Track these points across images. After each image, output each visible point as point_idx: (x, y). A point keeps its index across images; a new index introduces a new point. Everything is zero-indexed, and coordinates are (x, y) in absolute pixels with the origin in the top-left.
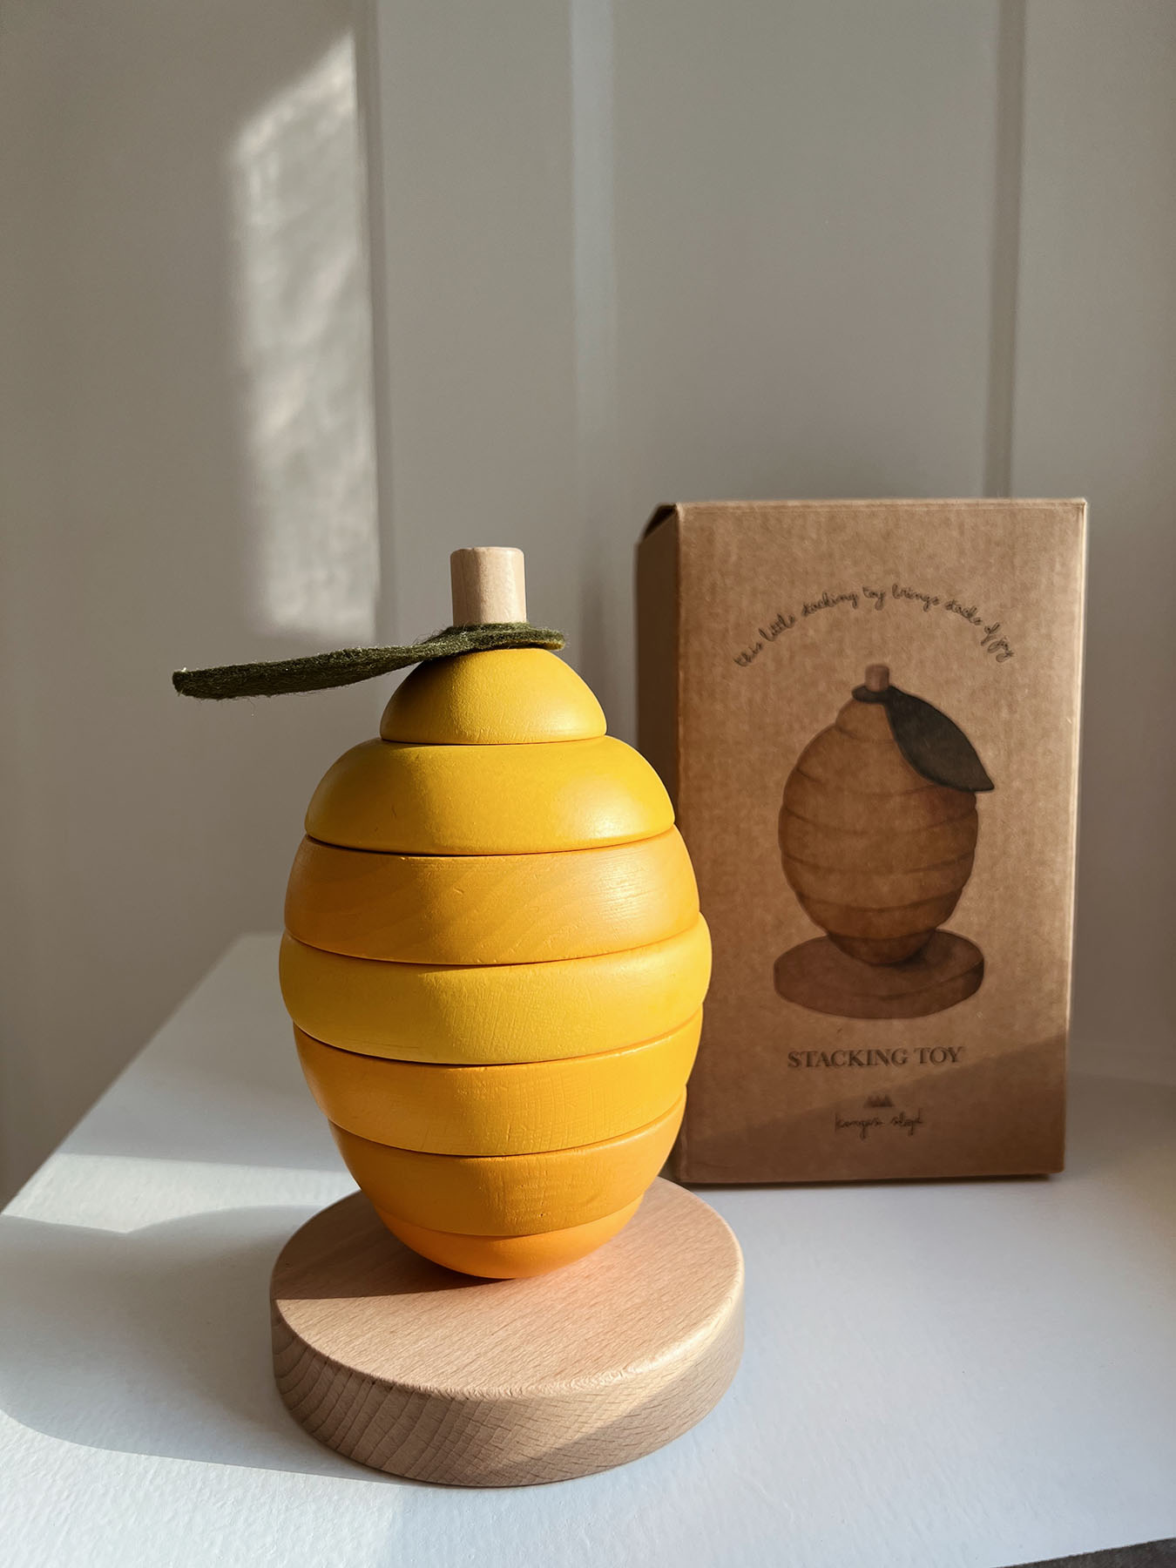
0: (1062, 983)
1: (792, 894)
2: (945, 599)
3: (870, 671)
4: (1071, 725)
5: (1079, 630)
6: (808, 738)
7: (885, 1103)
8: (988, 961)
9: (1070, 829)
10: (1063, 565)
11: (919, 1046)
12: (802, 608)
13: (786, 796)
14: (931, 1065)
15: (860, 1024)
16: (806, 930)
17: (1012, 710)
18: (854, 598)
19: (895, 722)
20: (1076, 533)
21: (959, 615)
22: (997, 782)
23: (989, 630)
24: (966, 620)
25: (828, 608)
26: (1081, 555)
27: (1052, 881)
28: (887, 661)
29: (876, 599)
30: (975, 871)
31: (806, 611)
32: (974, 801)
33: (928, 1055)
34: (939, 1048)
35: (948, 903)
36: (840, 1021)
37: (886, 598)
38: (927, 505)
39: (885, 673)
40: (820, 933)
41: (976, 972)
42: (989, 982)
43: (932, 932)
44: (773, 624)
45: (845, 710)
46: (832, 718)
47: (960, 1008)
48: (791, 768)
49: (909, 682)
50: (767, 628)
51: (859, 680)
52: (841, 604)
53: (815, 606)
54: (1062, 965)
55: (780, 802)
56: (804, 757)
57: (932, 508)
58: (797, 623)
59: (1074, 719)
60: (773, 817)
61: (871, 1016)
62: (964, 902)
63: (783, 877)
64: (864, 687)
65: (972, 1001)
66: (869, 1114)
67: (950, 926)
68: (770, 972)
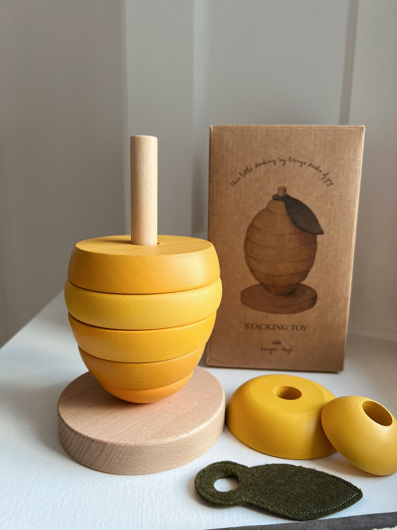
0: (346, 305)
1: (248, 269)
2: (308, 163)
3: (279, 189)
4: (354, 211)
5: (359, 175)
6: (256, 213)
7: (279, 343)
8: (319, 296)
9: (352, 249)
10: (354, 151)
11: (292, 324)
12: (255, 165)
13: (247, 234)
14: (295, 331)
15: (271, 315)
16: (253, 281)
17: (332, 205)
18: (274, 162)
19: (287, 208)
20: (360, 138)
21: (313, 169)
22: (325, 231)
23: (325, 175)
24: (316, 171)
25: (265, 165)
26: (362, 147)
27: (344, 268)
28: (286, 185)
29: (283, 162)
30: (315, 263)
31: (256, 166)
32: (316, 238)
33: (295, 327)
34: (299, 325)
35: (305, 274)
36: (264, 314)
37: (286, 162)
38: (303, 127)
39: (285, 190)
40: (258, 283)
41: (314, 299)
42: (318, 303)
43: (298, 284)
44: (244, 170)
45: (269, 203)
46: (265, 206)
47: (308, 312)
48: (249, 224)
49: (294, 193)
50: (242, 173)
51: (275, 192)
52: (269, 164)
53: (260, 164)
54: (346, 299)
55: (245, 236)
56: (254, 220)
57: (305, 128)
58: (253, 170)
59: (355, 209)
60: (242, 240)
61: (274, 312)
62: (310, 274)
63: (245, 262)
64: (277, 195)
65: (312, 309)
66: (273, 346)
67: (305, 282)
68: (239, 296)
